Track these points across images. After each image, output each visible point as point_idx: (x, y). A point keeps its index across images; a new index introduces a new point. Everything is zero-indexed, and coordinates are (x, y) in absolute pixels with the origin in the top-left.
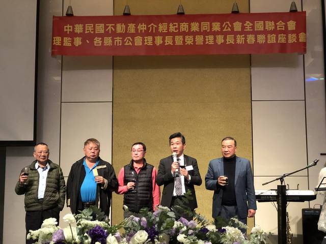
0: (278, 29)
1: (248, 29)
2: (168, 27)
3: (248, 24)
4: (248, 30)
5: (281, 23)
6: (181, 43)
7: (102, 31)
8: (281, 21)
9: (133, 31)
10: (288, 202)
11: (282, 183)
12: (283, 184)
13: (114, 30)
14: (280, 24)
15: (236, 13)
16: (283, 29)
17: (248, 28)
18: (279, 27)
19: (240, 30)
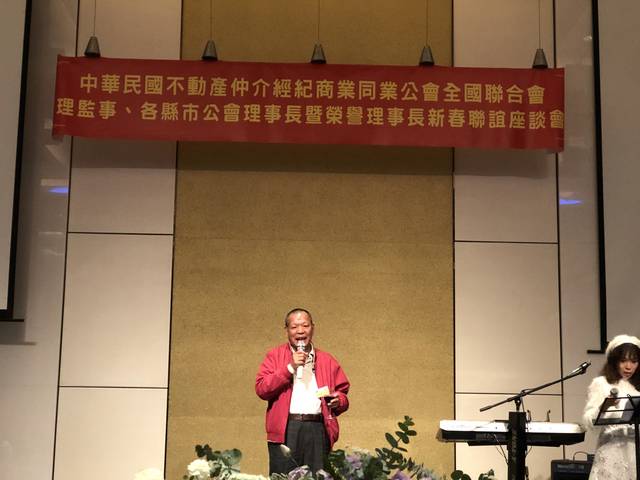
0: (510, 101)
1: (452, 98)
2: (293, 86)
3: (452, 89)
4: (452, 100)
5: (515, 89)
6: (318, 121)
7: (159, 91)
8: (515, 86)
9: (221, 92)
10: (529, 447)
11: (518, 409)
12: (521, 410)
13: (182, 88)
14: (514, 91)
15: (427, 65)
16: (520, 101)
17: (452, 96)
18: (512, 98)
19: (436, 99)
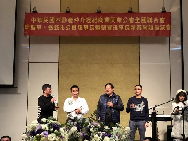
2: (92, 19)
3: (138, 19)
4: (138, 22)
6: (99, 29)
7: (54, 22)
8: (156, 18)
9: (71, 22)
10: (157, 121)
12: (155, 111)
13: (60, 21)
15: (130, 12)
16: (158, 22)
18: (155, 21)
19: (133, 22)
